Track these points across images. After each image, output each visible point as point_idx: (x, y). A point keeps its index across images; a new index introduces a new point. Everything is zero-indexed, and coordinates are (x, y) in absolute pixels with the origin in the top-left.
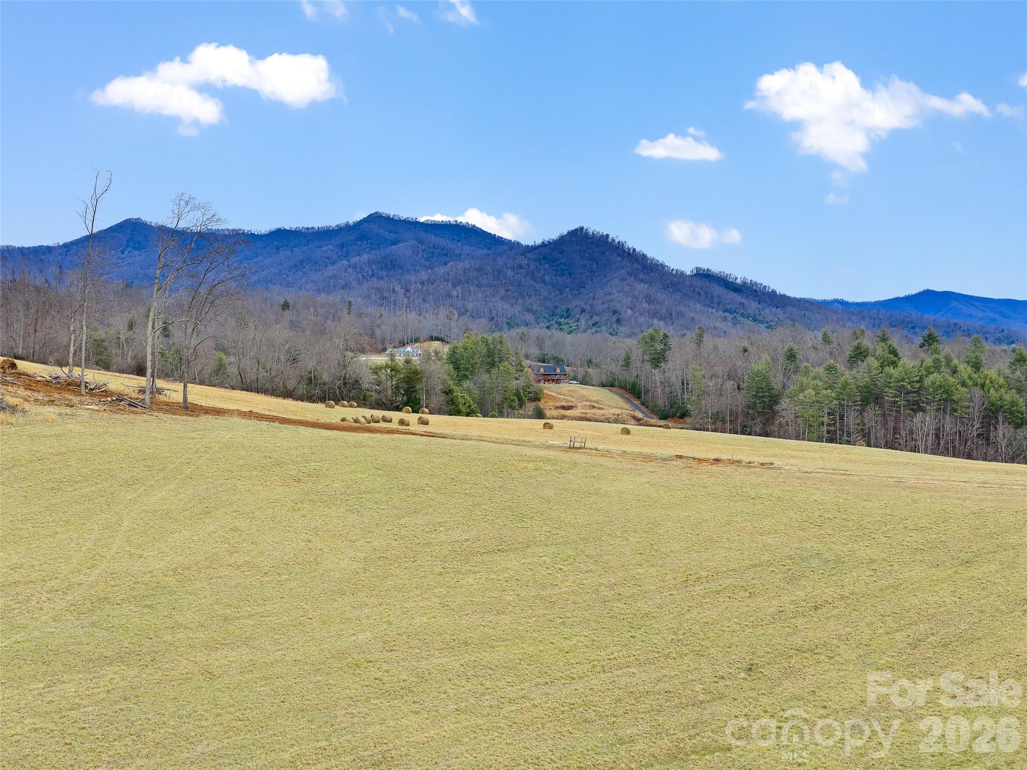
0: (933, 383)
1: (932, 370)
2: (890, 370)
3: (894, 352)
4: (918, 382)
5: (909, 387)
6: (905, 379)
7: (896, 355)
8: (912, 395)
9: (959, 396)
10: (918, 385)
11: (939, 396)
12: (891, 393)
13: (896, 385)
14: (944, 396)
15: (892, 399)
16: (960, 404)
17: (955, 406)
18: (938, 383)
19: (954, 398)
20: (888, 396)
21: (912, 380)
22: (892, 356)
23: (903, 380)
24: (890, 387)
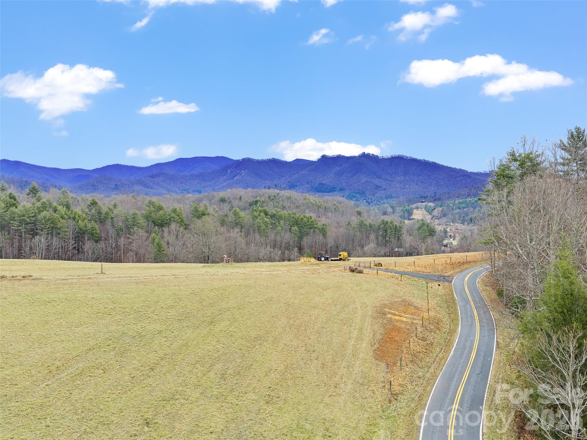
0: (45, 217)
1: (41, 209)
2: (13, 209)
3: (14, 197)
4: (33, 217)
5: (28, 220)
6: (26, 215)
7: (15, 200)
8: (30, 225)
9: (61, 225)
10: (34, 219)
11: (49, 225)
12: (16, 224)
13: (19, 218)
14: (52, 225)
15: (16, 228)
16: (62, 230)
17: (59, 231)
18: (48, 217)
19: (58, 226)
20: (14, 226)
21: (30, 215)
22: (12, 200)
23: (24, 216)
24: (14, 220)
